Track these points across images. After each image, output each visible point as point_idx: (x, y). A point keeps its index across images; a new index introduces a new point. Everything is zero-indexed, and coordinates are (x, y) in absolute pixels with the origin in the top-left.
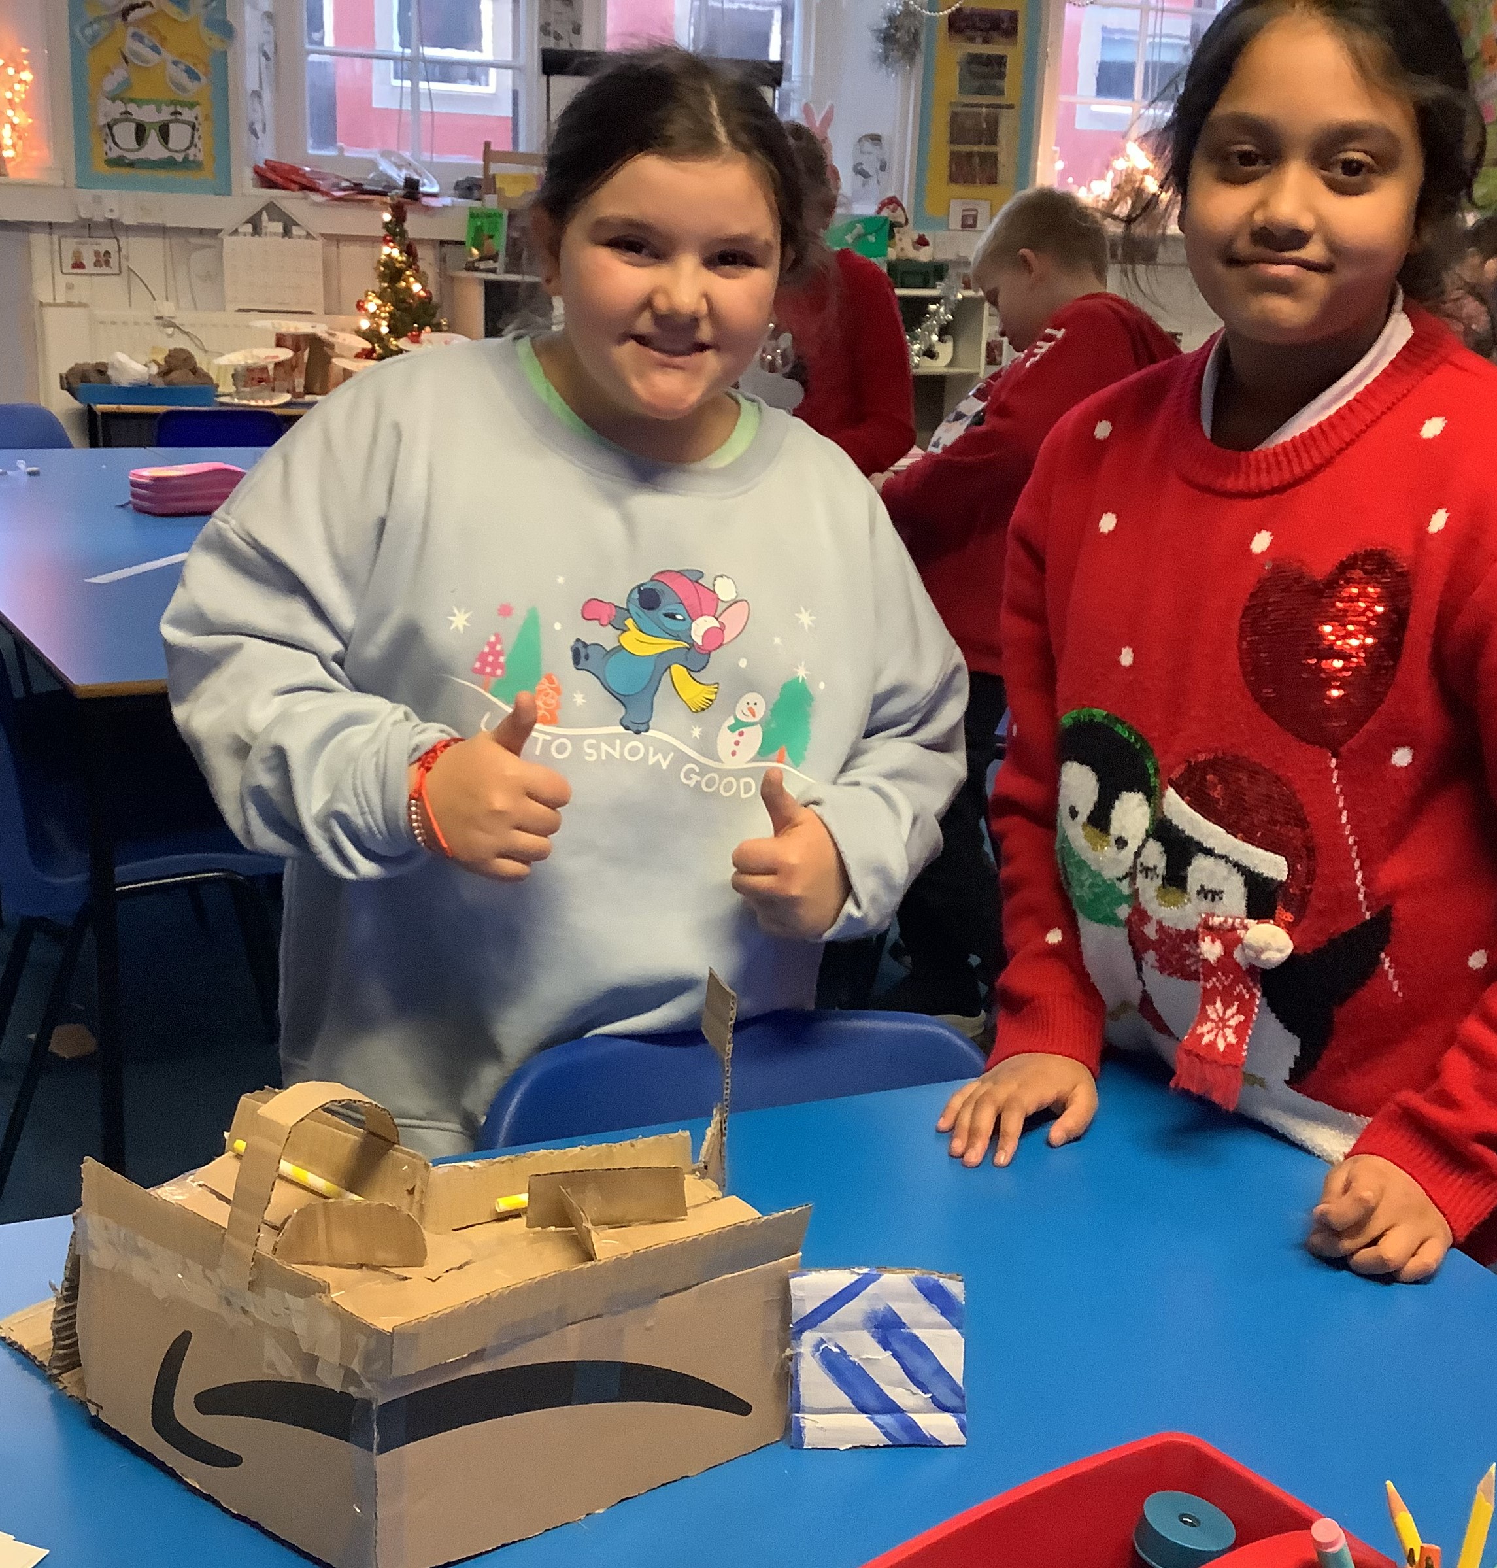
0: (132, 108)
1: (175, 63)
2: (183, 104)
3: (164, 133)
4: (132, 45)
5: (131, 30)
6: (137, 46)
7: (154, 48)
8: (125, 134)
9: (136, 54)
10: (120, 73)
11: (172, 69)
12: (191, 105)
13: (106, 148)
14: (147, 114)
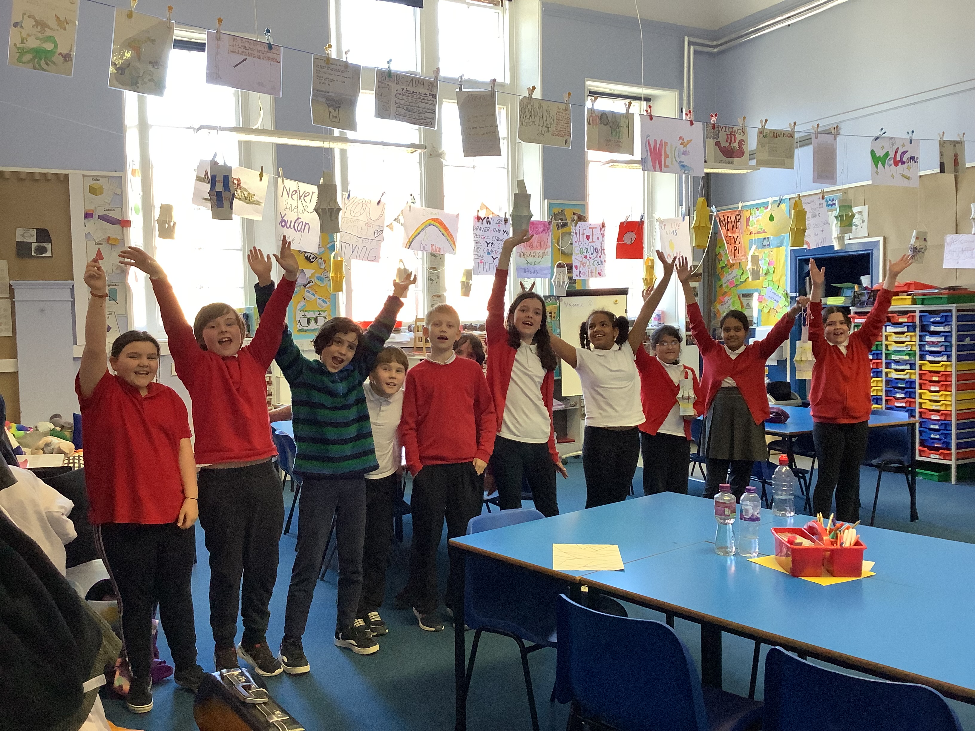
0: (306, 313)
1: (319, 299)
2: (321, 311)
3: (316, 320)
4: (306, 294)
5: (306, 290)
6: (308, 294)
7: (313, 294)
8: (304, 321)
9: (308, 297)
10: (303, 303)
11: (318, 300)
12: (324, 311)
13: (298, 326)
14: (311, 315)
